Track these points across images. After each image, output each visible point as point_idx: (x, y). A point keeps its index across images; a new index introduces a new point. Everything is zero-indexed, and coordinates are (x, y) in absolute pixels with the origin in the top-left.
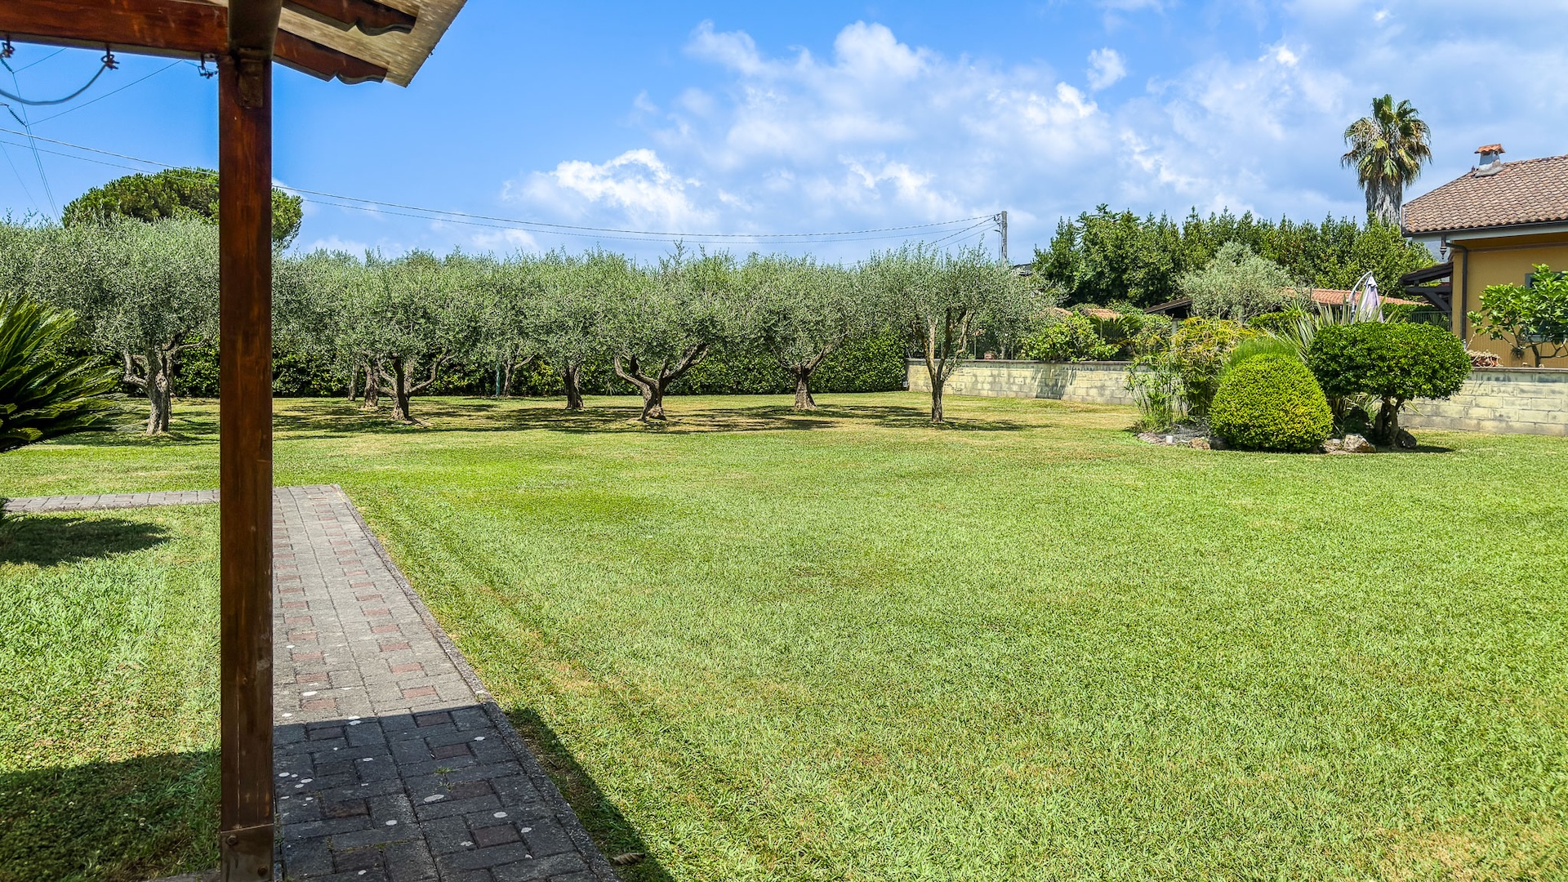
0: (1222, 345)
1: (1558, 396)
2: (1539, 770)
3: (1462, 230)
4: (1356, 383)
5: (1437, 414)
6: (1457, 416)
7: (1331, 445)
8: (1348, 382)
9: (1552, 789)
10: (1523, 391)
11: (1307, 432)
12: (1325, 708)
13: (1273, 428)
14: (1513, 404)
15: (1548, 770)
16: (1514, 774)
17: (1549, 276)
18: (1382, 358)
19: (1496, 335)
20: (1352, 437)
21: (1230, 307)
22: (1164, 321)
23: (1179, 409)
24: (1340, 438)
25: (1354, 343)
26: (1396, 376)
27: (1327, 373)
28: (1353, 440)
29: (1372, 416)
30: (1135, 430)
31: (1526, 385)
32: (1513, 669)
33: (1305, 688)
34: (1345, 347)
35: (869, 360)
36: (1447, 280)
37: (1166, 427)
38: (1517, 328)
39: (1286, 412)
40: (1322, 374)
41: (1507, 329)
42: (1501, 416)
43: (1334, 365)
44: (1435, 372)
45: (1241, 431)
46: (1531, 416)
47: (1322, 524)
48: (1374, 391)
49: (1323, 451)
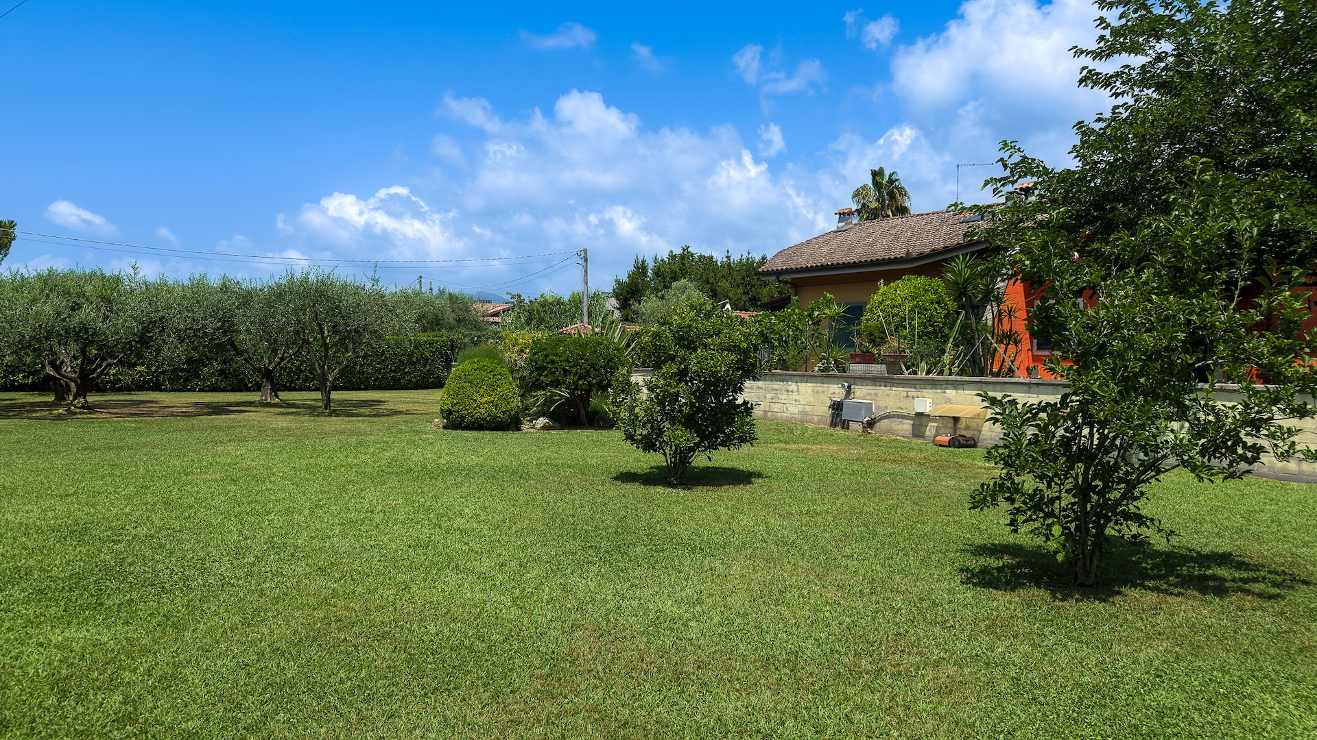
3: (787, 271)
7: (527, 425)
20: (539, 419)
28: (541, 421)
49: (518, 429)
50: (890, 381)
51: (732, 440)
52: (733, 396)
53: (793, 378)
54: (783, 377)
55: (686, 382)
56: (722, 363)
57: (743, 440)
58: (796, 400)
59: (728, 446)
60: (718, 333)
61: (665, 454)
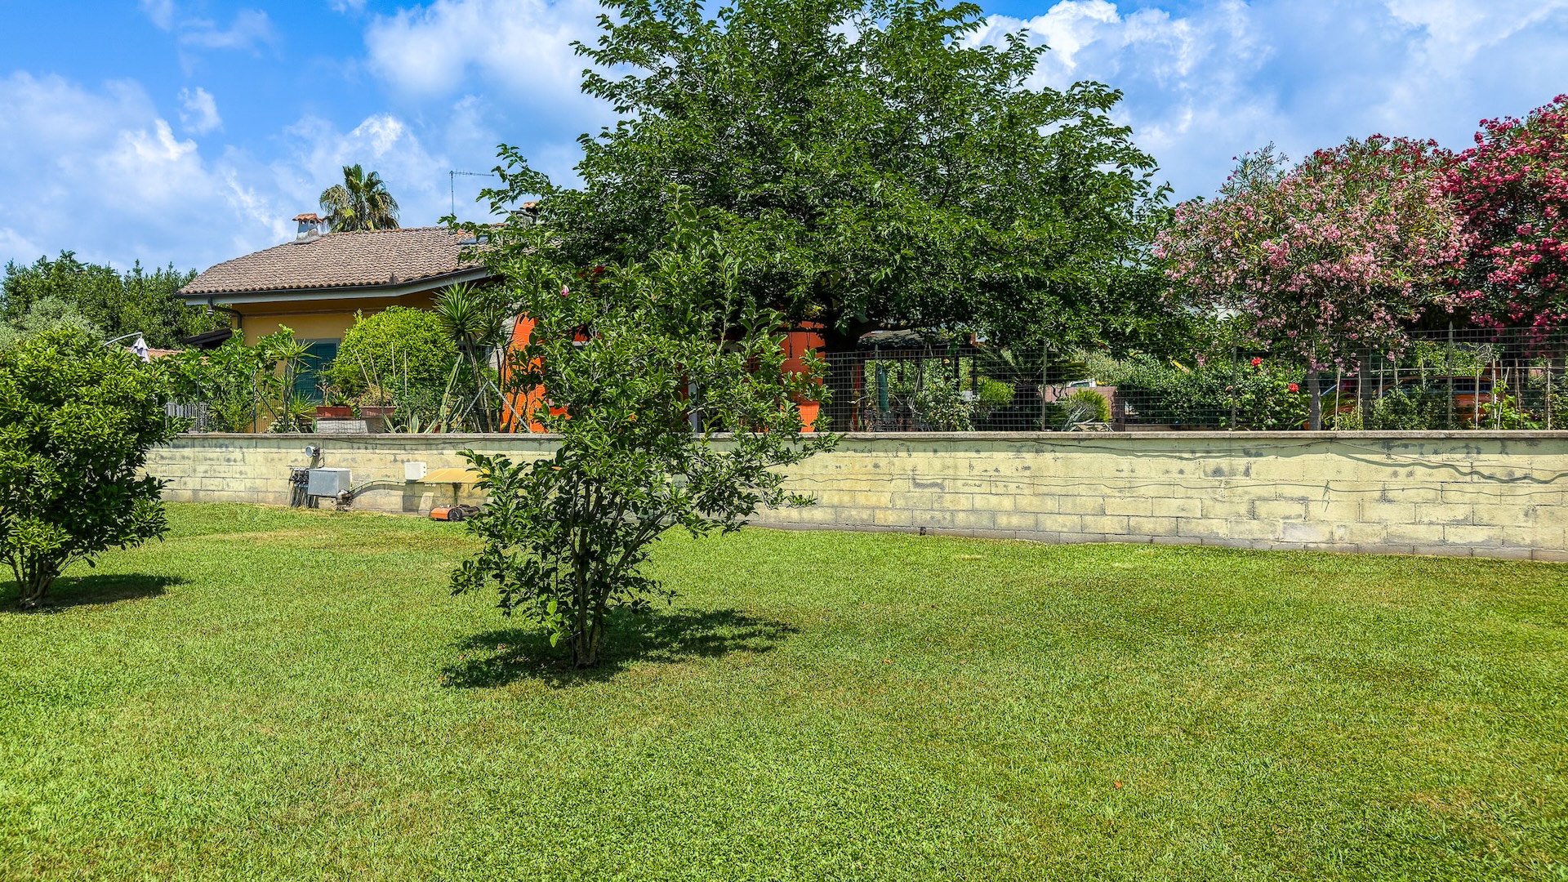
50: (371, 441)
51: (128, 534)
52: (128, 469)
53: (237, 443)
54: (221, 441)
55: (46, 454)
56: (103, 423)
57: (145, 532)
58: (241, 473)
59: (121, 543)
60: (94, 382)
61: (13, 563)
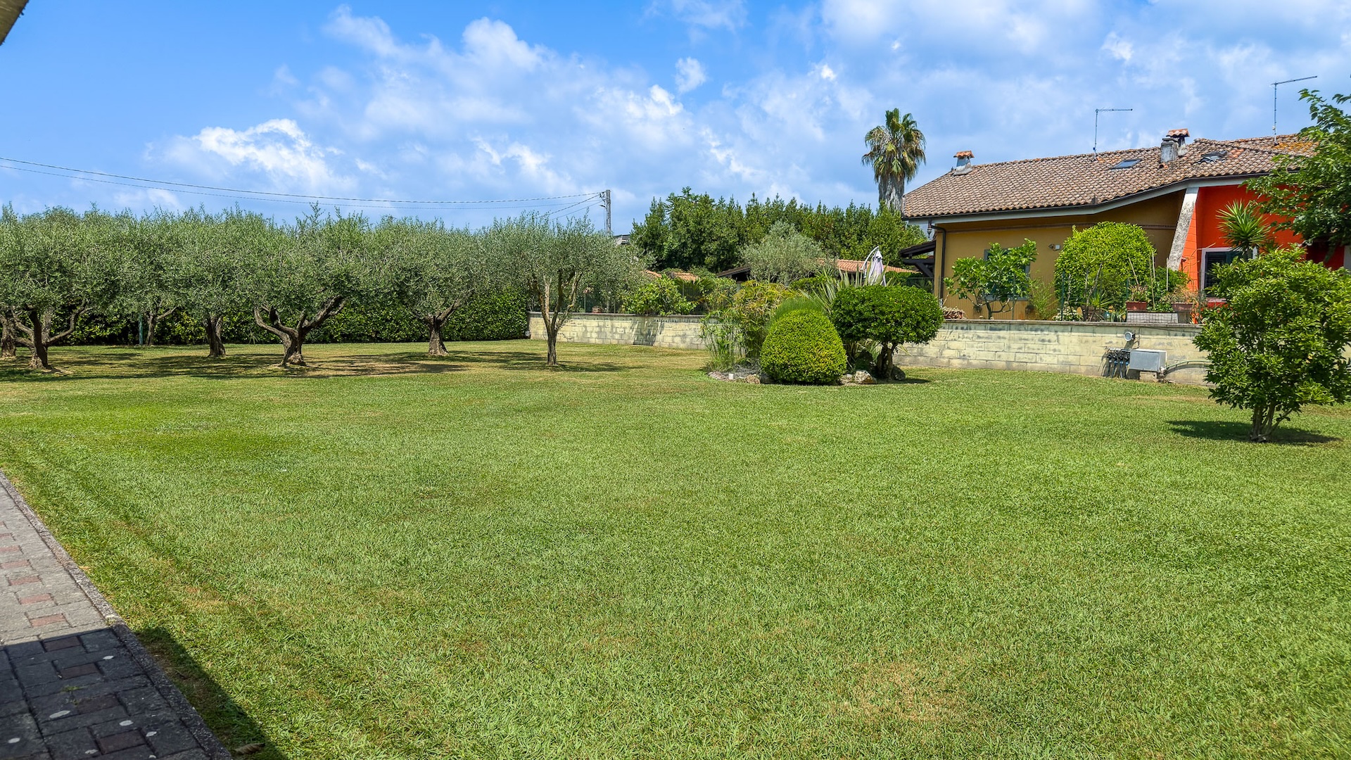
0: (770, 302)
1: (1002, 340)
2: (966, 612)
3: (943, 216)
4: (864, 332)
5: (921, 355)
6: (935, 356)
7: (845, 379)
8: (859, 331)
9: (974, 624)
10: (979, 337)
11: (828, 369)
12: (824, 575)
13: (804, 366)
14: (973, 347)
15: (972, 611)
16: (950, 616)
17: (999, 251)
18: (882, 313)
19: (963, 295)
20: (860, 373)
21: (778, 273)
22: (730, 283)
23: (739, 352)
24: (852, 374)
25: (863, 302)
26: (892, 326)
27: (843, 325)
28: (861, 375)
29: (875, 357)
30: (707, 370)
31: (981, 333)
32: (955, 540)
33: (812, 562)
34: (856, 305)
35: (496, 312)
36: (931, 253)
37: (730, 367)
38: (977, 290)
39: (814, 354)
40: (842, 326)
41: (970, 291)
42: (964, 355)
43: (848, 319)
44: (918, 323)
45: (781, 369)
46: (985, 356)
47: (834, 439)
48: (876, 338)
49: (840, 384)
54: (1037, 326)
58: (1055, 350)
